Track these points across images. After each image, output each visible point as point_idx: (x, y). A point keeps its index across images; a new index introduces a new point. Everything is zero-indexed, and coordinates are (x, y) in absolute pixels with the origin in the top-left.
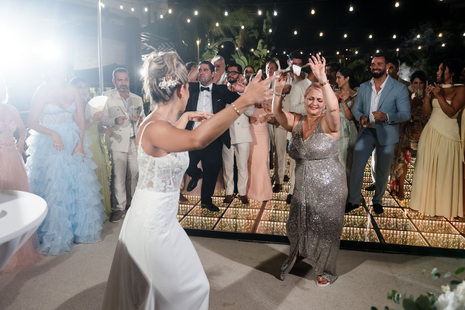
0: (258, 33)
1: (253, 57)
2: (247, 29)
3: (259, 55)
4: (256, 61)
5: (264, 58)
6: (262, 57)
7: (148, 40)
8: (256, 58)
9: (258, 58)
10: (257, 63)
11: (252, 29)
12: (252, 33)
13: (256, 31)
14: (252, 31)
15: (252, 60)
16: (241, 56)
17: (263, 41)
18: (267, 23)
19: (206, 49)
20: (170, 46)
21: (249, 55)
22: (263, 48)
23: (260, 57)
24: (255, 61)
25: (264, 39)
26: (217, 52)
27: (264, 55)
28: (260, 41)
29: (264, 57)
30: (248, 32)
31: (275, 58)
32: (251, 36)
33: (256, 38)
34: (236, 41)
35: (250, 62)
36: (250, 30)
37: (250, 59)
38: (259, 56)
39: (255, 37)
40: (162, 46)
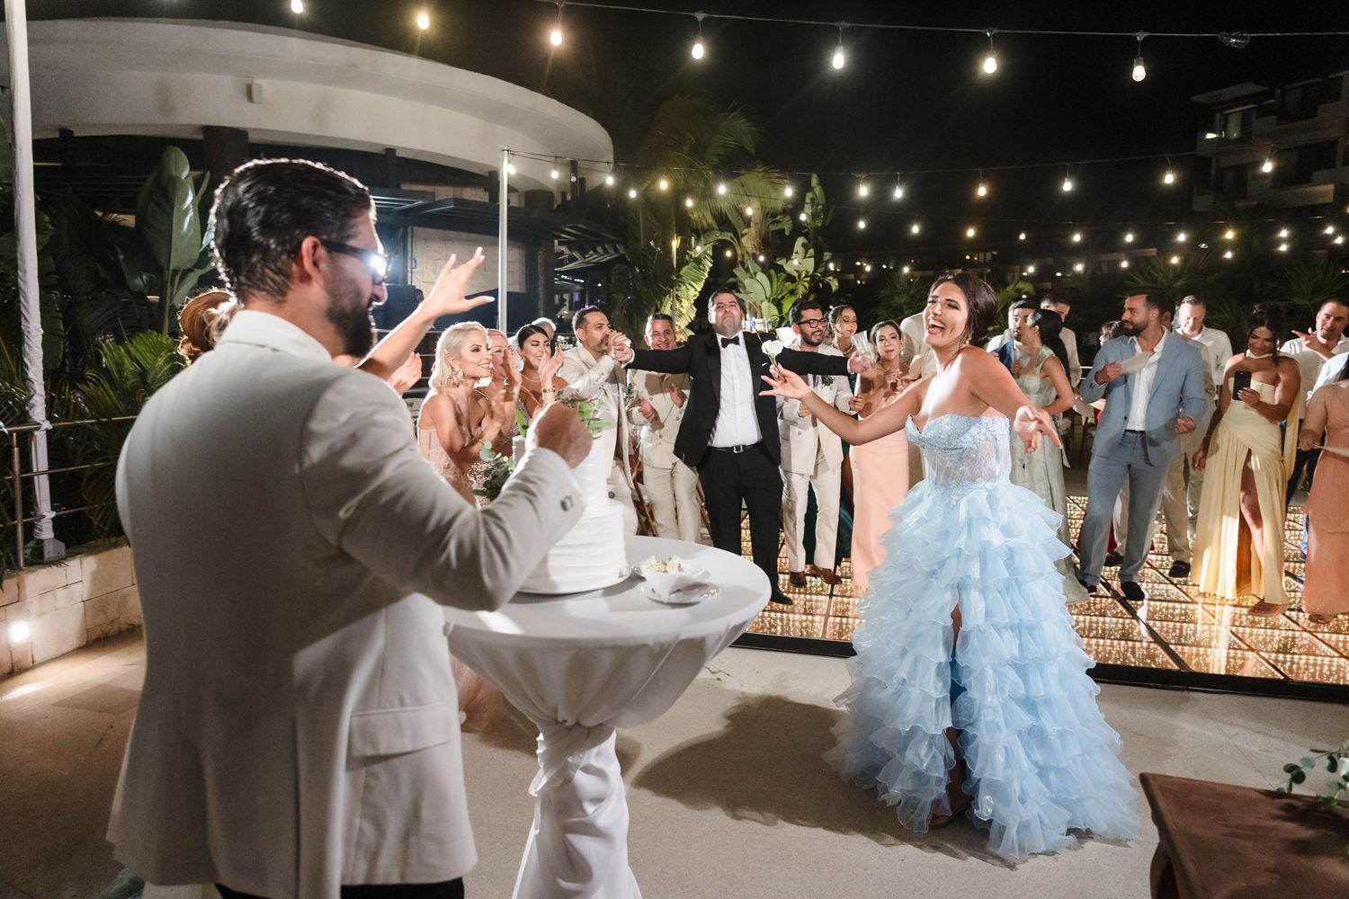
0: (791, 222)
1: (783, 275)
2: (768, 213)
3: (797, 271)
4: (789, 285)
5: (808, 279)
6: (803, 275)
7: (573, 239)
8: (790, 278)
9: (794, 277)
10: (791, 288)
11: (780, 214)
12: (778, 222)
13: (788, 217)
14: (779, 217)
15: (780, 281)
16: (755, 274)
17: (806, 241)
18: (813, 200)
19: (687, 257)
20: (612, 252)
21: (772, 271)
22: (805, 257)
23: (799, 276)
24: (786, 284)
25: (806, 235)
26: (711, 265)
27: (807, 272)
28: (800, 241)
29: (806, 276)
30: (770, 220)
31: (831, 278)
32: (773, 228)
33: (787, 233)
34: (744, 240)
35: (775, 287)
36: (774, 215)
37: (775, 279)
38: (796, 274)
39: (784, 230)
40: (596, 252)
